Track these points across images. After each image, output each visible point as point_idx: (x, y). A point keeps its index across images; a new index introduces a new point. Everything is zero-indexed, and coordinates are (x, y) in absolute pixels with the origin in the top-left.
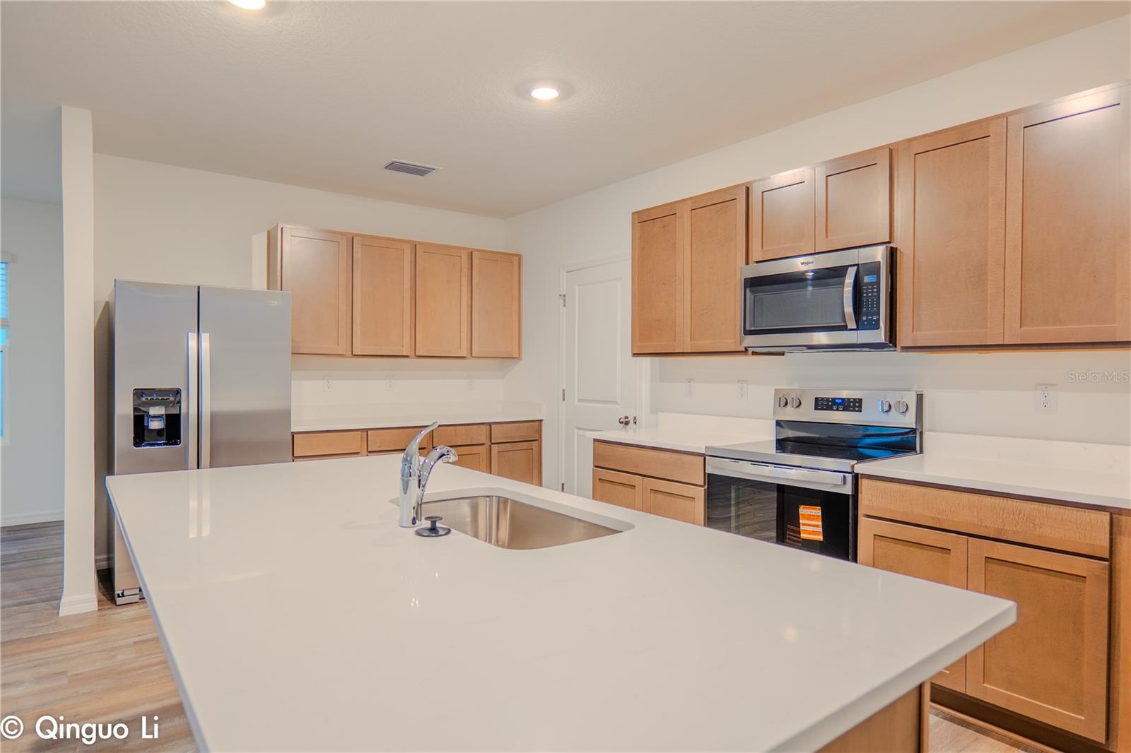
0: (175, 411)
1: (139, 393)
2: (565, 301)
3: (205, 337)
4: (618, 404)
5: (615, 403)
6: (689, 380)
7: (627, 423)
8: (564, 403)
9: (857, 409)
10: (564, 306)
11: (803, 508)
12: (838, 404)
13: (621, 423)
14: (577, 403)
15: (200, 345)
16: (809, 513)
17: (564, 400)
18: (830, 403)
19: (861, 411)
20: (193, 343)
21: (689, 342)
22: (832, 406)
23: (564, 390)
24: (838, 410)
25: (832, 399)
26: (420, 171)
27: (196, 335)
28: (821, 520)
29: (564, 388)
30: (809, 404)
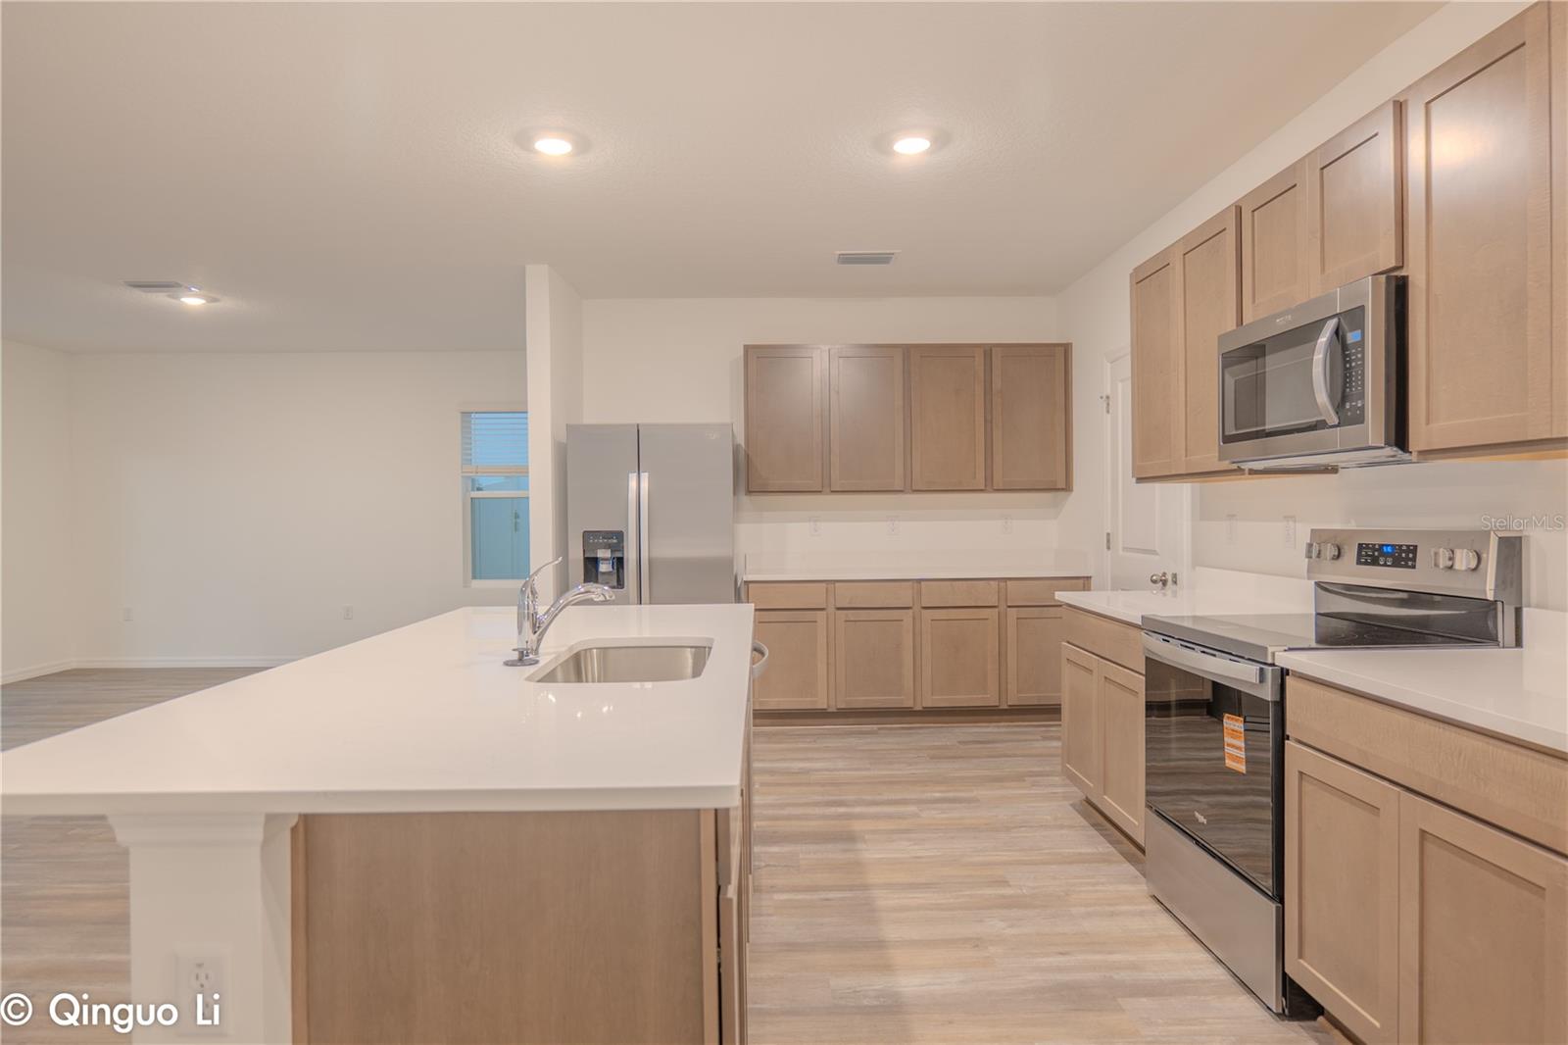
0: (619, 555)
1: (587, 535)
2: (1108, 404)
3: (645, 476)
4: (1157, 554)
5: (1154, 552)
6: (1231, 517)
7: (1165, 583)
8: (1110, 552)
9: (1410, 563)
10: (1108, 412)
11: (1228, 718)
12: (1386, 555)
13: (1154, 582)
14: (1121, 552)
15: (638, 485)
16: (1232, 727)
17: (1109, 548)
18: (1376, 554)
19: (1414, 567)
20: (633, 484)
21: (1184, 458)
22: (1378, 557)
23: (1108, 534)
24: (1385, 565)
25: (1379, 545)
26: (882, 259)
27: (636, 474)
28: (1243, 739)
29: (1109, 531)
30: (1351, 554)
